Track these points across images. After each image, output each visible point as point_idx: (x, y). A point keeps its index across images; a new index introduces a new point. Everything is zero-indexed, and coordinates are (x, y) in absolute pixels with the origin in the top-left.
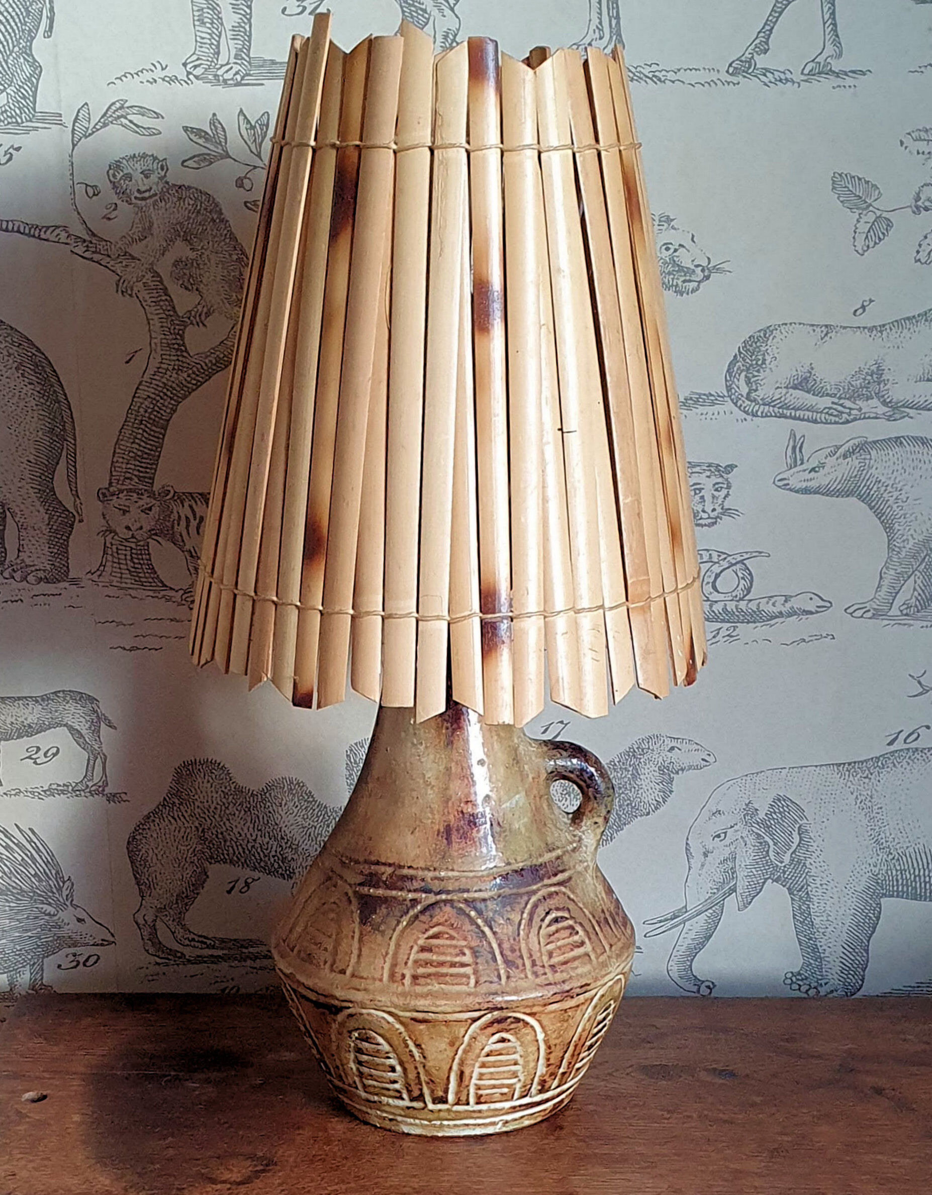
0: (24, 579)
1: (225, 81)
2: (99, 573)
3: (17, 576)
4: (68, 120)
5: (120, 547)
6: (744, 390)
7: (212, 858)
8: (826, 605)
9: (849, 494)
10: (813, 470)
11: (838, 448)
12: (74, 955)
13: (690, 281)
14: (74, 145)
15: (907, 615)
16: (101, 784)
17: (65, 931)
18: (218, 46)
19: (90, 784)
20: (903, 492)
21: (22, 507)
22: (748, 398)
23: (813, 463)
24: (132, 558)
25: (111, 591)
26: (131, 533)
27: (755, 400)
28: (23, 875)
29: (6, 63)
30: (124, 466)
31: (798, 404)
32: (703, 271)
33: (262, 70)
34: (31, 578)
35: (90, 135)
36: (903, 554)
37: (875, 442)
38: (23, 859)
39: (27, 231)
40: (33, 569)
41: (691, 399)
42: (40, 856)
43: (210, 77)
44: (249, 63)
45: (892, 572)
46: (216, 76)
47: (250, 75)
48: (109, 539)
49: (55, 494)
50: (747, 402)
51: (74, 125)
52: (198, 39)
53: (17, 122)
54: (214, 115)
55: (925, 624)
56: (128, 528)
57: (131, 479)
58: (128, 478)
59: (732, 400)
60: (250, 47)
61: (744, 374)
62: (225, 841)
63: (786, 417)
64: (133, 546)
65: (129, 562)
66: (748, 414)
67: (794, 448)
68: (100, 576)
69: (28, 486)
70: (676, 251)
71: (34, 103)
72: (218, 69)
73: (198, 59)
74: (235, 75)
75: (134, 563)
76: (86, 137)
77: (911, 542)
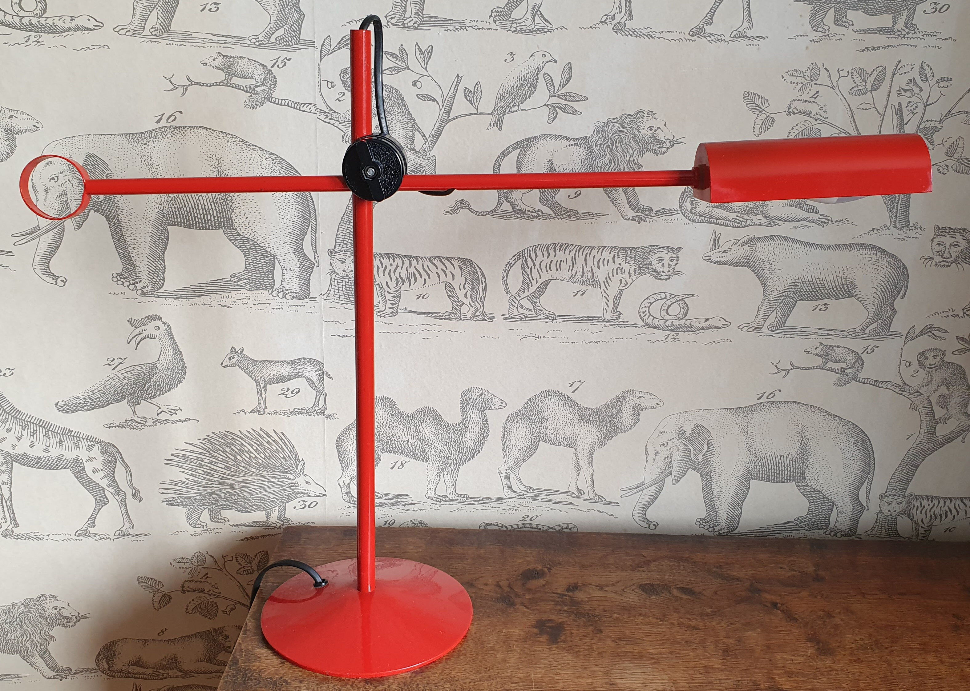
0: (284, 297)
1: (409, 27)
2: (327, 294)
3: (281, 295)
4: (318, 45)
5: (339, 281)
6: (689, 207)
7: (383, 450)
8: (727, 324)
9: (743, 265)
10: (724, 252)
11: (738, 240)
12: (304, 501)
13: (662, 147)
14: (321, 59)
15: (771, 331)
16: (323, 409)
17: (300, 488)
18: (405, 8)
19: (317, 409)
20: (773, 265)
21: (285, 258)
22: (691, 212)
23: (725, 248)
24: (346, 287)
25: (334, 305)
26: (346, 274)
27: (695, 213)
28: (277, 458)
29: (285, 11)
30: (343, 237)
31: (717, 216)
32: (670, 142)
33: (430, 22)
34: (288, 296)
35: (331, 53)
36: (771, 298)
37: (759, 238)
38: (277, 449)
39: (293, 106)
40: (289, 291)
41: (659, 211)
42: (287, 448)
43: (400, 24)
44: (423, 18)
45: (764, 308)
46: (403, 24)
47: (423, 24)
48: (333, 276)
49: (303, 251)
50: (690, 214)
51: (322, 48)
52: (394, 3)
53: (289, 45)
54: (402, 45)
55: (781, 336)
56: (344, 271)
57: (347, 244)
58: (344, 244)
59: (682, 213)
60: (423, 8)
61: (689, 199)
62: (391, 441)
63: (710, 223)
64: (347, 280)
65: (344, 289)
66: (690, 220)
67: (715, 240)
68: (327, 296)
69: (288, 246)
70: (656, 131)
71: (300, 34)
72: (405, 20)
73: (394, 14)
74: (414, 24)
75: (347, 290)
76: (329, 55)
77: (776, 292)
